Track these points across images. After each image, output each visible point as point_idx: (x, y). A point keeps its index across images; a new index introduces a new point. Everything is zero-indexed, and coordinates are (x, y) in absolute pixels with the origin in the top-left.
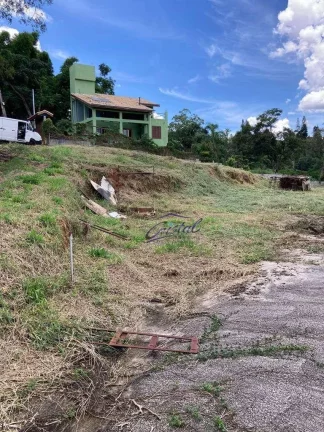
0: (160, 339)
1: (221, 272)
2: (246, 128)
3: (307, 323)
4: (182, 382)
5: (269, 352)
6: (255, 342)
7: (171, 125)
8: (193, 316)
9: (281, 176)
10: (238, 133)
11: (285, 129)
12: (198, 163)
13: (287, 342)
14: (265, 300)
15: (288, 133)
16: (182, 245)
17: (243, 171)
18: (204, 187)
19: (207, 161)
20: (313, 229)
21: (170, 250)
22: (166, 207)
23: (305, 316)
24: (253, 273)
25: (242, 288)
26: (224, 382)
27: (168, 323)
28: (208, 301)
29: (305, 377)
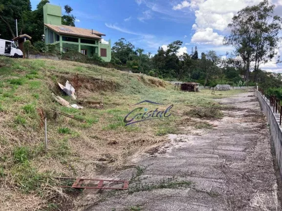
0: (105, 182)
1: (144, 141)
2: (161, 52)
3: (193, 169)
4: (118, 206)
5: (170, 186)
6: (162, 181)
7: (113, 48)
8: (125, 168)
9: (181, 83)
10: (156, 55)
11: (184, 54)
12: (131, 73)
13: (180, 179)
14: (169, 157)
15: (186, 56)
16: (119, 125)
17: (159, 79)
18: (134, 88)
19: (136, 72)
20: (198, 114)
21: (112, 128)
22: (110, 101)
23: (190, 165)
24: (163, 141)
25: (156, 150)
26: (143, 204)
27: (110, 173)
28: (135, 159)
29: (189, 198)
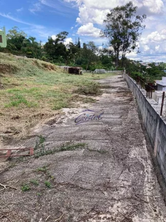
0: (12, 151)
1: (43, 115)
2: (51, 41)
3: (84, 134)
4: (27, 170)
5: (69, 149)
6: (62, 145)
7: (8, 35)
8: (29, 137)
9: (69, 67)
10: (47, 43)
11: (70, 43)
12: (26, 58)
13: (76, 143)
14: (65, 126)
15: (71, 45)
16: (20, 102)
17: (51, 64)
18: (30, 71)
19: (31, 58)
20: (84, 92)
21: (14, 105)
22: (9, 82)
23: (82, 131)
24: (59, 114)
25: (54, 121)
26: (49, 165)
27: (16, 143)
28: (37, 129)
29: (85, 157)
